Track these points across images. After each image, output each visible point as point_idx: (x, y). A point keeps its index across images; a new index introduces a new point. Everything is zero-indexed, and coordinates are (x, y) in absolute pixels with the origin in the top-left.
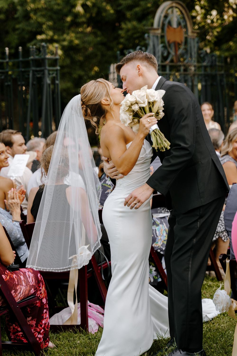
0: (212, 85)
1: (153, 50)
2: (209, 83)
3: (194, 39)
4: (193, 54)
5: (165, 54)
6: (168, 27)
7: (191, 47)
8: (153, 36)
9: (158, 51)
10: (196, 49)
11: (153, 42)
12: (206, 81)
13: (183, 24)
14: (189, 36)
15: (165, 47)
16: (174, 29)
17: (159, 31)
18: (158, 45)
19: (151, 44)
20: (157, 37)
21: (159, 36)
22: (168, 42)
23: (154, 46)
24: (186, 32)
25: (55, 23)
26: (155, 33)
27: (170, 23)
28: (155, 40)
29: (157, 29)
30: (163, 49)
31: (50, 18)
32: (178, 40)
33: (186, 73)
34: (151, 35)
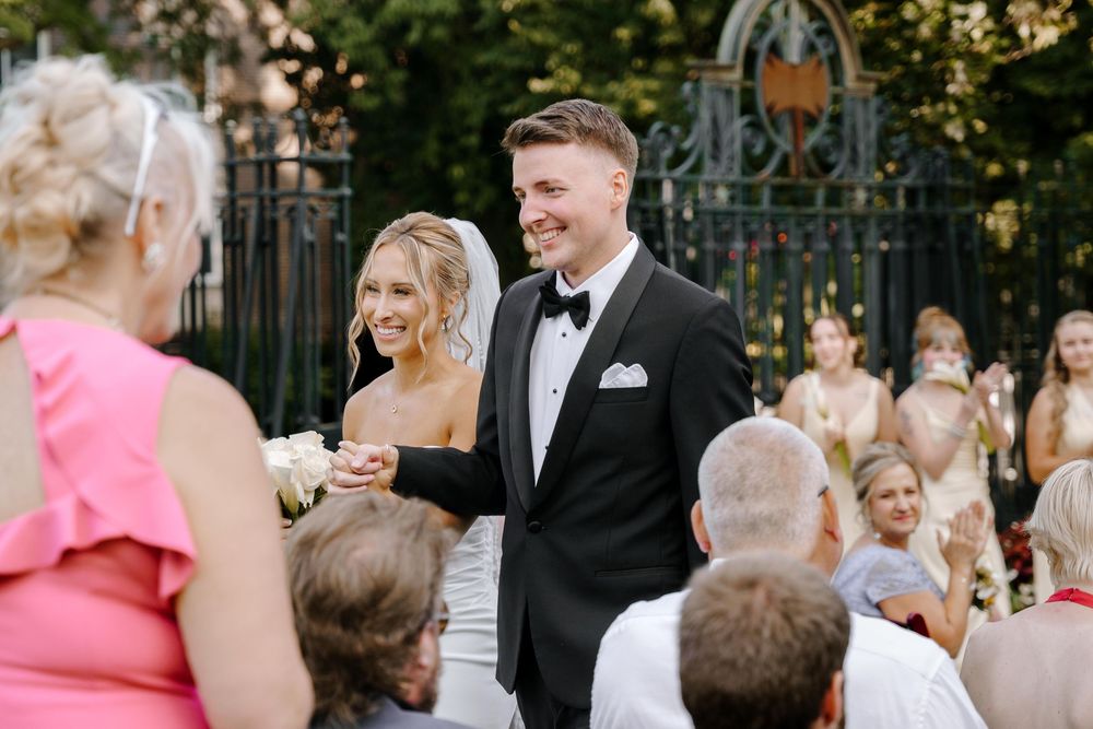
0: (932, 250)
1: (711, 134)
2: (919, 244)
3: (866, 101)
4: (861, 148)
5: (758, 149)
6: (769, 61)
7: (854, 128)
8: (713, 90)
9: (732, 141)
10: (873, 134)
11: (713, 107)
12: (910, 238)
13: (823, 52)
14: (846, 90)
15: (755, 126)
16: (794, 67)
17: (737, 74)
18: (731, 119)
19: (705, 115)
20: (729, 93)
21: (736, 89)
22: (769, 110)
23: (715, 121)
24: (837, 79)
25: (587, 47)
26: (721, 81)
27: (775, 49)
28: (721, 101)
29: (730, 68)
30: (748, 132)
31: (575, 32)
32: (807, 103)
33: (834, 211)
34: (705, 85)
